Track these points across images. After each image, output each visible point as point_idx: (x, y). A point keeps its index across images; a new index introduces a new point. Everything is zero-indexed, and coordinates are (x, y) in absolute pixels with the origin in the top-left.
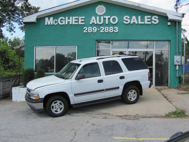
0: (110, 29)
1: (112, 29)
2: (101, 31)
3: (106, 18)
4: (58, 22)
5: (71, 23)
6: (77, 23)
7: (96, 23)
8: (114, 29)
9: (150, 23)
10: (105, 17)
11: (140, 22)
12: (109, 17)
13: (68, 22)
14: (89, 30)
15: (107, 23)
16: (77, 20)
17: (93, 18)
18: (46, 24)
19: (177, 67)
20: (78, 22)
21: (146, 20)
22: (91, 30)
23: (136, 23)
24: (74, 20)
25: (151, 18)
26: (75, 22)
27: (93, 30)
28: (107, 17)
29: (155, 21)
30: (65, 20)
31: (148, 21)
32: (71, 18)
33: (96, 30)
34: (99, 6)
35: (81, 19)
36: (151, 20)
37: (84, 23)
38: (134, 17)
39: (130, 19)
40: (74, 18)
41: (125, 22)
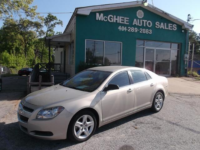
0: (147, 31)
1: (148, 31)
2: (140, 32)
3: (143, 22)
4: (107, 19)
5: (118, 22)
6: (123, 23)
7: (137, 25)
8: (149, 31)
9: (172, 29)
10: (143, 20)
11: (166, 28)
12: (146, 21)
13: (116, 20)
14: (132, 30)
15: (145, 26)
16: (123, 20)
17: (135, 20)
18: (97, 19)
19: (186, 62)
20: (124, 21)
21: (169, 27)
22: (133, 29)
23: (164, 28)
24: (121, 20)
25: (172, 26)
26: (122, 21)
27: (134, 30)
28: (145, 21)
29: (175, 29)
30: (114, 18)
31: (171, 28)
32: (118, 17)
33: (137, 30)
34: (139, 11)
35: (127, 19)
36: (173, 27)
37: (128, 24)
38: (162, 24)
39: (160, 25)
40: (121, 17)
41: (156, 27)
